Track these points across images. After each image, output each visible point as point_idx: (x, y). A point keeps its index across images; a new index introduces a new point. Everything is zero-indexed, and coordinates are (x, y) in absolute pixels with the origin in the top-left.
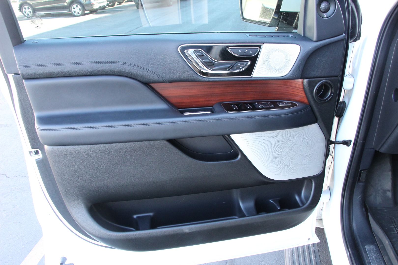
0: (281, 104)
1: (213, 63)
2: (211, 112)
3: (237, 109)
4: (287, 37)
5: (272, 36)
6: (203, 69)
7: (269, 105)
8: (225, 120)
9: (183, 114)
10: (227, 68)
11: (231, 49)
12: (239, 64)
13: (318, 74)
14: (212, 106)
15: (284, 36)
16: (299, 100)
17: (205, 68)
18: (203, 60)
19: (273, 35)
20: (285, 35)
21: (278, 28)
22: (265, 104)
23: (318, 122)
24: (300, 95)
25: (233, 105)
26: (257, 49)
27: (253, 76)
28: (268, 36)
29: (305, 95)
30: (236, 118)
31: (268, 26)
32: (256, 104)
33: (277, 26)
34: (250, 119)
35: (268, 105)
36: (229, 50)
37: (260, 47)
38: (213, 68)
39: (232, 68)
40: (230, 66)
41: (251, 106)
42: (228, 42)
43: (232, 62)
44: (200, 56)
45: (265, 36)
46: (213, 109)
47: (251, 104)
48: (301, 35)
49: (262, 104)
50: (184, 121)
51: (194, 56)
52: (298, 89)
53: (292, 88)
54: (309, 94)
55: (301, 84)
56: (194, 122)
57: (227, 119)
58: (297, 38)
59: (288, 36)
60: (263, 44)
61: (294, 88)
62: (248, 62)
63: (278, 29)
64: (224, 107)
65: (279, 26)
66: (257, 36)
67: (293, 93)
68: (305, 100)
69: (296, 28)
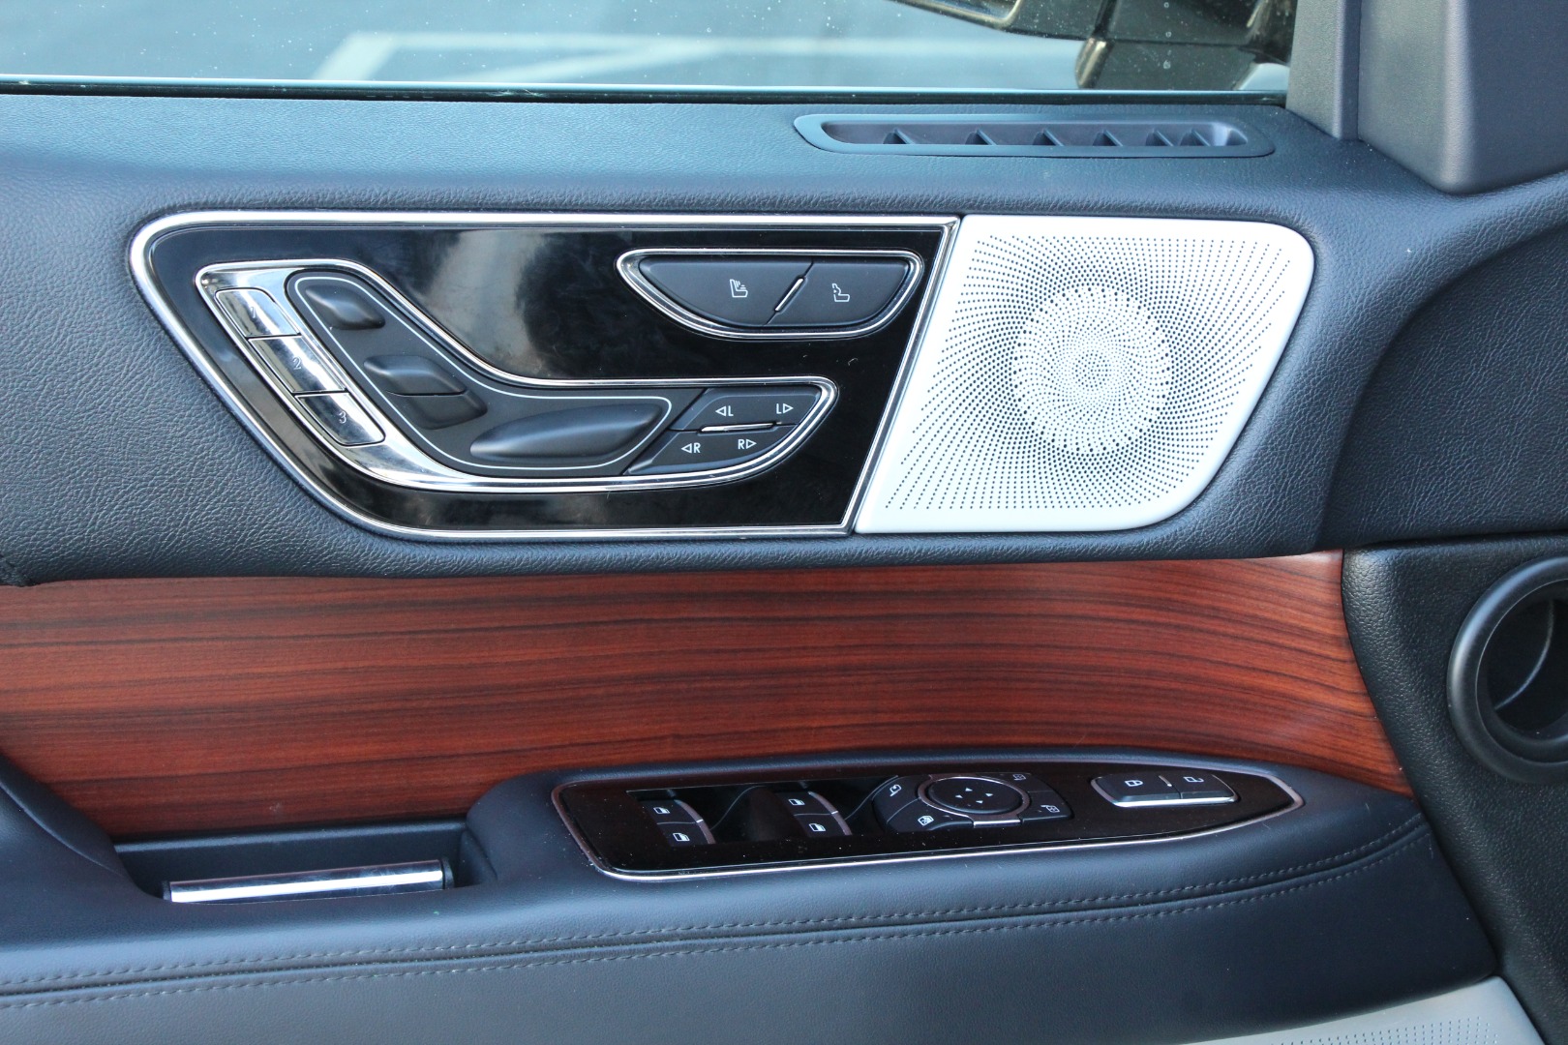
0: (1137, 793)
1: (473, 395)
2: (449, 874)
3: (710, 839)
4: (1194, 151)
5: (1048, 142)
6: (381, 454)
7: (1020, 804)
8: (589, 956)
9: (158, 892)
10: (606, 453)
11: (646, 268)
12: (725, 411)
13: (1493, 503)
14: (461, 816)
15: (1158, 142)
16: (1309, 749)
17: (396, 442)
18: (382, 366)
19: (1051, 127)
20: (1163, 129)
21: (1101, 45)
22: (980, 788)
23: (1511, 966)
24: (1321, 705)
25: (664, 800)
26: (897, 266)
27: (862, 526)
28: (1004, 134)
29: (1362, 706)
30: (693, 935)
31: (1014, 29)
32: (895, 790)
33: (1100, 32)
34: (832, 940)
35: (1004, 802)
36: (628, 271)
37: (927, 244)
38: (477, 448)
39: (656, 446)
40: (642, 431)
41: (843, 814)
42: (616, 195)
43: (661, 391)
44: (343, 327)
45: (980, 141)
46: (466, 842)
47: (843, 789)
48: (1318, 130)
49: (946, 793)
50: (181, 969)
51: (283, 322)
52: (1302, 644)
53: (1235, 637)
54: (1404, 689)
55: (1322, 594)
56: (275, 982)
57: (608, 941)
58: (1277, 154)
59: (1194, 141)
60: (961, 216)
61: (1256, 634)
62: (816, 388)
63: (1105, 55)
64: (577, 826)
65: (1113, 25)
66: (899, 141)
67: (1248, 679)
68: (1373, 753)
69: (1276, 49)
